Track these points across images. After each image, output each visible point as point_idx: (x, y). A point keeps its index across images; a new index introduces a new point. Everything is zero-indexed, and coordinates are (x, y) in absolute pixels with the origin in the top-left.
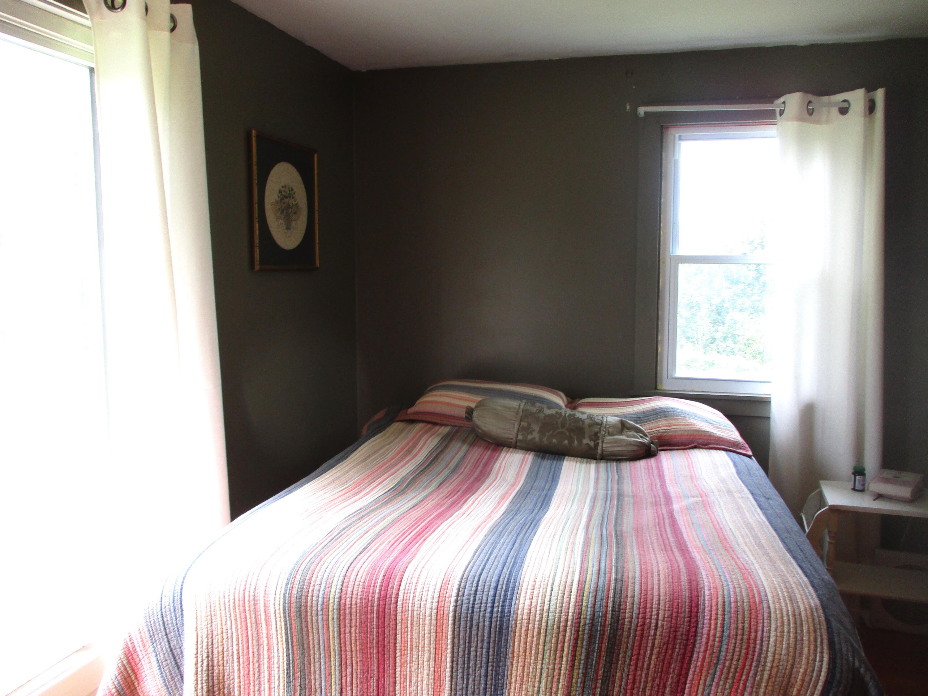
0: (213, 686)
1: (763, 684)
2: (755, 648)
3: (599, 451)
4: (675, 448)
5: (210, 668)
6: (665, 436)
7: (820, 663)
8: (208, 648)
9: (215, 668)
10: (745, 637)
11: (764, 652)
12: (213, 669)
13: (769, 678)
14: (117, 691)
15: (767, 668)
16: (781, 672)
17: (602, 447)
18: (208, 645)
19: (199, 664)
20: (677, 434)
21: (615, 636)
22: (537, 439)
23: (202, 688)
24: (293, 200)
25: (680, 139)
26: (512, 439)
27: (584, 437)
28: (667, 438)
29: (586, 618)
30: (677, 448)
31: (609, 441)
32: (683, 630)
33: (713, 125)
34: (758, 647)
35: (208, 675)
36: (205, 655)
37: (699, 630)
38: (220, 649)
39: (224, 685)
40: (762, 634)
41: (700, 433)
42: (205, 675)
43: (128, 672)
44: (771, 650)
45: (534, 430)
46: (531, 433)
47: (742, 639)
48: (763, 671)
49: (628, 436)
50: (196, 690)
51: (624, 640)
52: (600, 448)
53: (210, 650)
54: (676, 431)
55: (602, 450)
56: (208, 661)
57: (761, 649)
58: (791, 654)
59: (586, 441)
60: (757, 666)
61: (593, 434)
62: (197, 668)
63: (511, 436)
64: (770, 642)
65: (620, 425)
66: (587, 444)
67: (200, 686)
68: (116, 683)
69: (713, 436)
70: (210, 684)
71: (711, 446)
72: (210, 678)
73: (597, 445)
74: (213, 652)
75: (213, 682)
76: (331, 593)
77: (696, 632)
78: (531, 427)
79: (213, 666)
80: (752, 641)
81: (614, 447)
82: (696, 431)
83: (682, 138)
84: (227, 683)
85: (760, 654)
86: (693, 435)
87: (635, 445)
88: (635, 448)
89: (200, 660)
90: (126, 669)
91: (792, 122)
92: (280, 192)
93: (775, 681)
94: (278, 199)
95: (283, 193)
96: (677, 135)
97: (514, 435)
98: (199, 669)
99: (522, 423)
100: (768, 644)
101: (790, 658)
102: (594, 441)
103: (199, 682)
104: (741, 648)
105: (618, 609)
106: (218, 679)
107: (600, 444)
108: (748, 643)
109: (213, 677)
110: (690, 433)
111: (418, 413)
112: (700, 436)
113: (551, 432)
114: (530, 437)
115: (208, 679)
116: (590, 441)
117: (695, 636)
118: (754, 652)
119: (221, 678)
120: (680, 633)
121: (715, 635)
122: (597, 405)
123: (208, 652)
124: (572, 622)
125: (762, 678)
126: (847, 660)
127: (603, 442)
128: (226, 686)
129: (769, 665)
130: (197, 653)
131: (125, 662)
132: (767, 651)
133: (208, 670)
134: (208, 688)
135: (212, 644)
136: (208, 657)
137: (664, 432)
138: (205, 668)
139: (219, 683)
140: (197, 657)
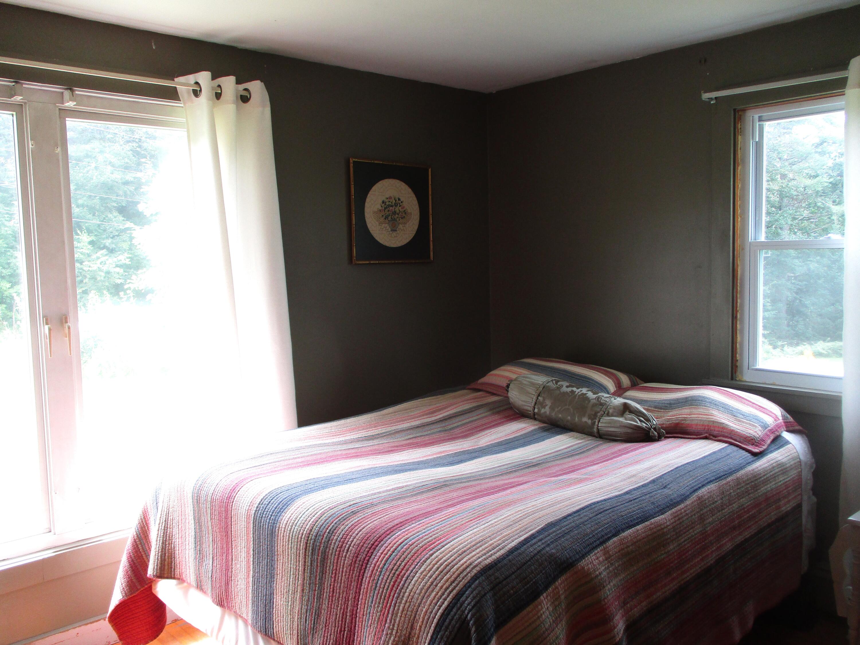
0: (166, 540)
1: (399, 614)
2: (400, 582)
3: (595, 430)
4: (687, 436)
5: (166, 529)
6: (682, 424)
7: (438, 607)
8: (166, 516)
9: (168, 529)
10: (397, 573)
11: (405, 588)
12: (167, 530)
13: (403, 611)
14: (137, 534)
15: (403, 602)
16: (411, 608)
17: (598, 426)
18: (166, 514)
19: (161, 524)
20: (694, 423)
21: (325, 551)
22: (548, 413)
23: (160, 540)
24: (400, 208)
25: (761, 119)
26: (530, 411)
27: (584, 416)
28: (683, 426)
29: (313, 535)
30: (689, 436)
31: (604, 421)
32: (361, 557)
33: (788, 102)
34: (402, 582)
35: (164, 533)
36: (164, 520)
37: (371, 560)
38: (172, 518)
39: (172, 542)
40: (410, 573)
41: (715, 424)
42: (162, 532)
43: (143, 524)
44: (410, 587)
45: (547, 405)
46: (544, 407)
47: (395, 573)
48: (400, 603)
49: (626, 419)
50: (157, 541)
51: (330, 556)
52: (596, 427)
53: (167, 517)
54: (693, 420)
55: (598, 429)
56: (165, 524)
57: (404, 585)
58: (422, 595)
59: (585, 419)
60: (397, 598)
61: (593, 413)
62: (159, 527)
63: (529, 408)
64: (412, 582)
65: (622, 408)
66: (586, 422)
67: (159, 539)
68: (137, 529)
69: (727, 429)
70: (165, 539)
71: (720, 438)
72: (165, 535)
73: (594, 424)
74: (168, 519)
75: (166, 538)
76: (211, 490)
77: (368, 560)
78: (546, 401)
79: (167, 528)
80: (400, 577)
81: (608, 427)
82: (713, 422)
83: (763, 119)
84: (173, 540)
85: (402, 588)
86: (708, 426)
87: (629, 428)
88: (629, 431)
89: (161, 522)
90: (142, 522)
91: (857, 89)
92: (383, 202)
93: (407, 613)
94: (380, 208)
95: (387, 203)
96: (756, 117)
97: (532, 408)
98: (160, 528)
99: (539, 398)
100: (410, 583)
101: (420, 597)
102: (592, 420)
103: (159, 536)
104: (391, 580)
105: (332, 532)
106: (169, 537)
107: (596, 423)
108: (397, 578)
109: (167, 535)
110: (706, 423)
111: (483, 384)
112: (714, 427)
113: (560, 408)
114: (543, 411)
115: (163, 535)
116: (589, 419)
117: (367, 564)
118: (398, 586)
119: (171, 536)
120: (359, 559)
121: (379, 566)
122: (649, 390)
123: (166, 518)
124: (305, 535)
125: (398, 609)
126: (463, 612)
127: (599, 421)
128: (173, 543)
129: (405, 599)
130: (161, 517)
131: (142, 517)
132: (407, 588)
133: (164, 530)
134: (163, 541)
135: (168, 514)
136: (165, 521)
137: (682, 420)
138: (163, 528)
139: (169, 540)
140: (160, 520)
